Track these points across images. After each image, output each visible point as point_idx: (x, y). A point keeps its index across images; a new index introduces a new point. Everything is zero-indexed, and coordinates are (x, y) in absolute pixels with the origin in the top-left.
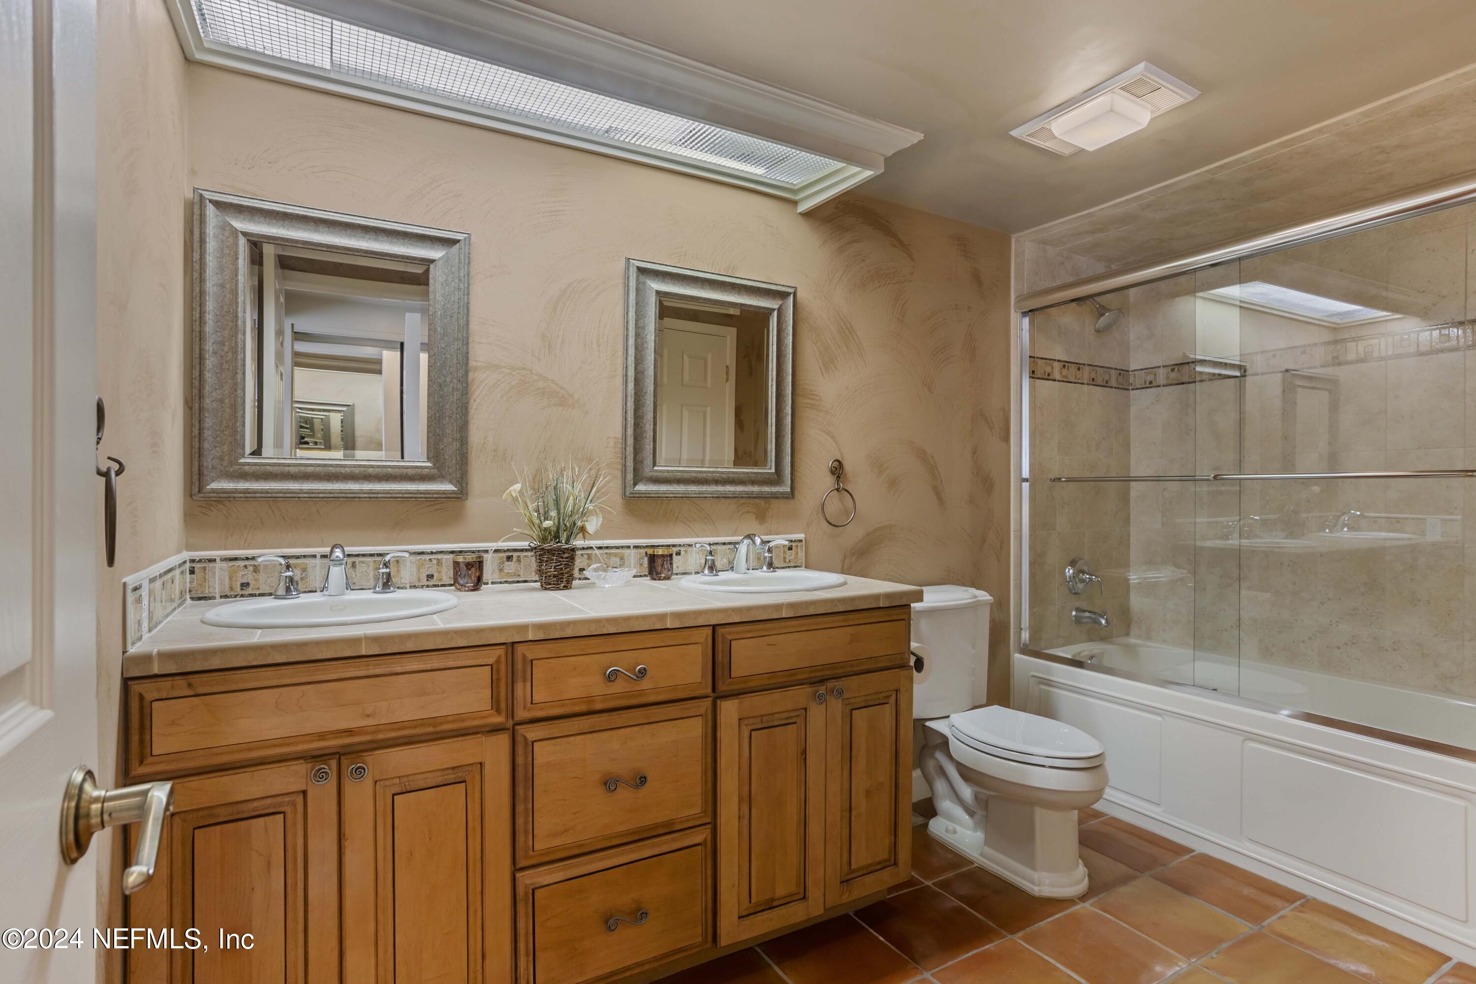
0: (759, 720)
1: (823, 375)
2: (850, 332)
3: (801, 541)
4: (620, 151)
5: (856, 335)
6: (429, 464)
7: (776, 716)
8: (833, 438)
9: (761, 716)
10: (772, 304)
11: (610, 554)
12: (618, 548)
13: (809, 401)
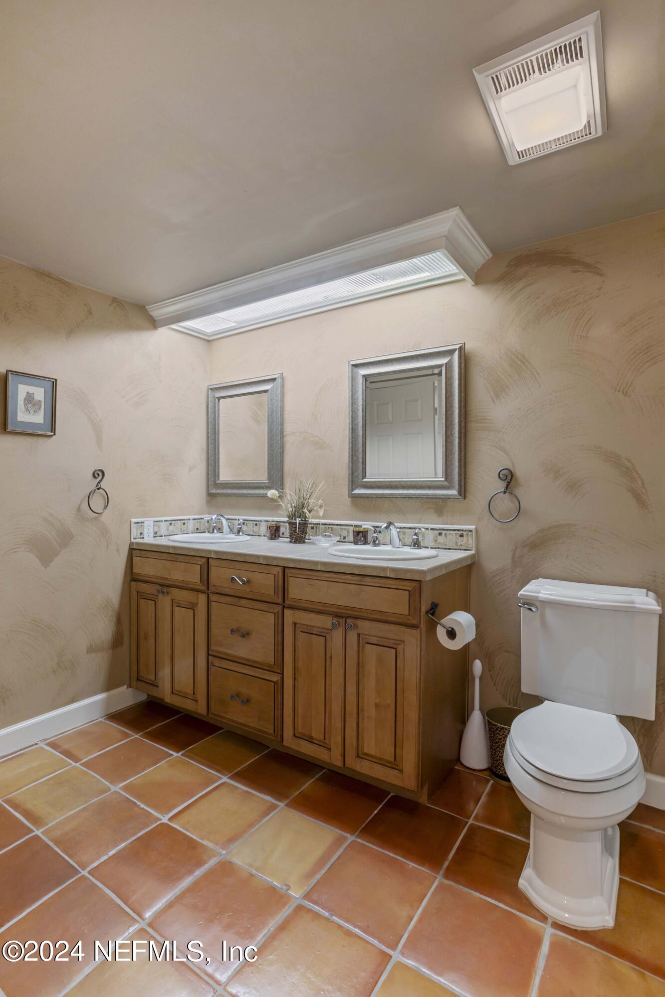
0: (306, 627)
1: (494, 403)
2: (524, 363)
3: (471, 531)
4: (353, 300)
5: (530, 363)
6: (267, 481)
7: (315, 628)
8: (505, 451)
9: (308, 625)
10: (443, 361)
11: (342, 529)
12: (346, 525)
13: (482, 425)
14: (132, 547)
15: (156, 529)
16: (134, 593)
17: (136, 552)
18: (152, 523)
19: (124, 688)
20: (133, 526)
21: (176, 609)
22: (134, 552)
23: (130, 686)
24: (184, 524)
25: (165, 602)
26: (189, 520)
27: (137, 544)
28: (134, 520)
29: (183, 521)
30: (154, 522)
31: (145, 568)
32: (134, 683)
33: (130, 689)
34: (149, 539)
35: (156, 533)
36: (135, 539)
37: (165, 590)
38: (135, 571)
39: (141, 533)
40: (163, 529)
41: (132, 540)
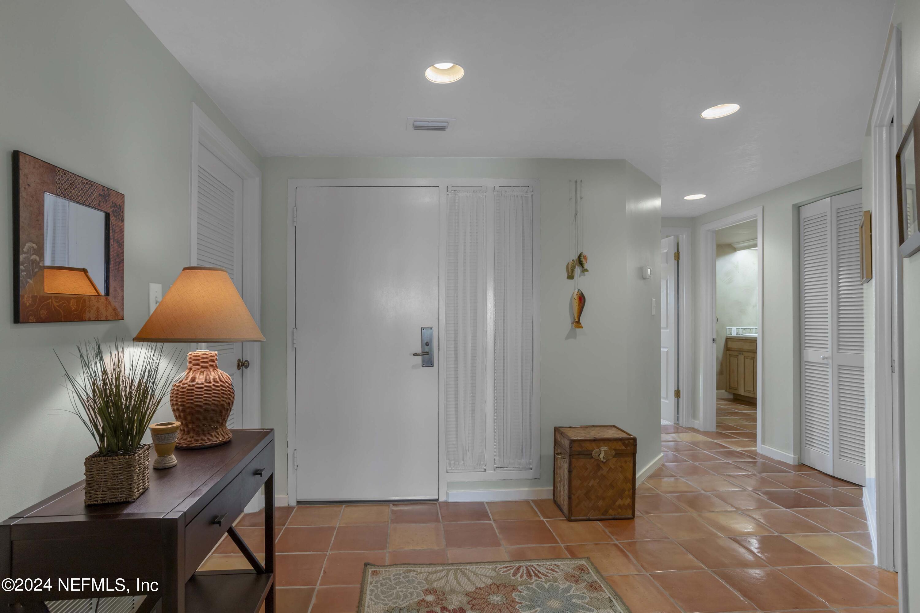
14: (727, 338)
15: (737, 331)
16: (728, 356)
17: (729, 340)
18: (735, 329)
19: (724, 391)
20: (727, 329)
21: (746, 360)
22: (728, 340)
23: (726, 391)
24: (751, 330)
25: (741, 358)
26: (753, 328)
27: (729, 336)
28: (727, 328)
29: (750, 329)
30: (737, 329)
31: (731, 345)
32: (728, 390)
33: (726, 392)
34: (734, 334)
35: (737, 333)
36: (728, 335)
37: (741, 353)
38: (728, 347)
39: (731, 333)
40: (741, 331)
41: (727, 335)
